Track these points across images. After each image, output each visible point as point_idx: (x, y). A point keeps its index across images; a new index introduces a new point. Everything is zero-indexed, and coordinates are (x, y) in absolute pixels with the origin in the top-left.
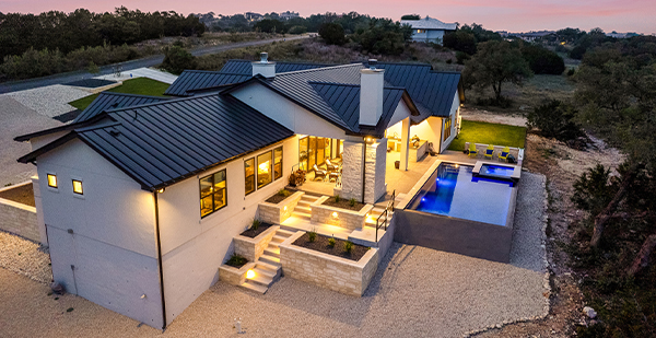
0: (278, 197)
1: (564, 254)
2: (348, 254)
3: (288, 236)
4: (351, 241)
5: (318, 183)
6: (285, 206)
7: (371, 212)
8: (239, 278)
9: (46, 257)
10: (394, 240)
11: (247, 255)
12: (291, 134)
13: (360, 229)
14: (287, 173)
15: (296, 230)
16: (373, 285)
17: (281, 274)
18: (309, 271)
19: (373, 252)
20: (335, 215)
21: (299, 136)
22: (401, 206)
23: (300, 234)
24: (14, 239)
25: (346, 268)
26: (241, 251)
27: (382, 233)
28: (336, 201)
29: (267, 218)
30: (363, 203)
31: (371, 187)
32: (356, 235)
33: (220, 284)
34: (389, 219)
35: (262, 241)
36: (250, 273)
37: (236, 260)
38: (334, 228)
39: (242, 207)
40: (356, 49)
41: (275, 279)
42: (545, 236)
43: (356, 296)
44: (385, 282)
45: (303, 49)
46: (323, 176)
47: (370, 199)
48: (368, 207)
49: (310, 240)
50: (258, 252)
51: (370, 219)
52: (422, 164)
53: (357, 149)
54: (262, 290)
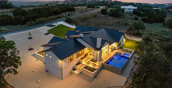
0: (82, 59)
1: (133, 75)
2: (92, 71)
3: (83, 66)
4: (93, 68)
5: (90, 56)
6: (83, 60)
7: (98, 63)
8: (74, 72)
9: (45, 65)
10: (102, 68)
11: (76, 69)
12: (85, 47)
13: (95, 66)
14: (84, 54)
15: (84, 65)
16: (96, 76)
17: (81, 72)
18: (85, 73)
19: (96, 71)
20: (91, 63)
21: (87, 48)
22: (103, 63)
23: (85, 66)
24: (40, 61)
25: (91, 73)
26: (75, 68)
27: (99, 67)
28: (92, 60)
29: (80, 62)
30: (97, 61)
31: (98, 59)
32: (94, 67)
33: (71, 73)
34: (101, 65)
35: (78, 67)
36: (76, 72)
37: (74, 69)
38: (91, 66)
39: (76, 60)
40: (109, 15)
41: (80, 73)
42: (131, 70)
43: (92, 78)
44: (98, 76)
45: (96, 16)
46: (91, 54)
47: (98, 61)
48: (98, 62)
49: (86, 67)
50: (78, 68)
51: (97, 64)
52: (112, 52)
53: (96, 52)
54: (78, 75)
